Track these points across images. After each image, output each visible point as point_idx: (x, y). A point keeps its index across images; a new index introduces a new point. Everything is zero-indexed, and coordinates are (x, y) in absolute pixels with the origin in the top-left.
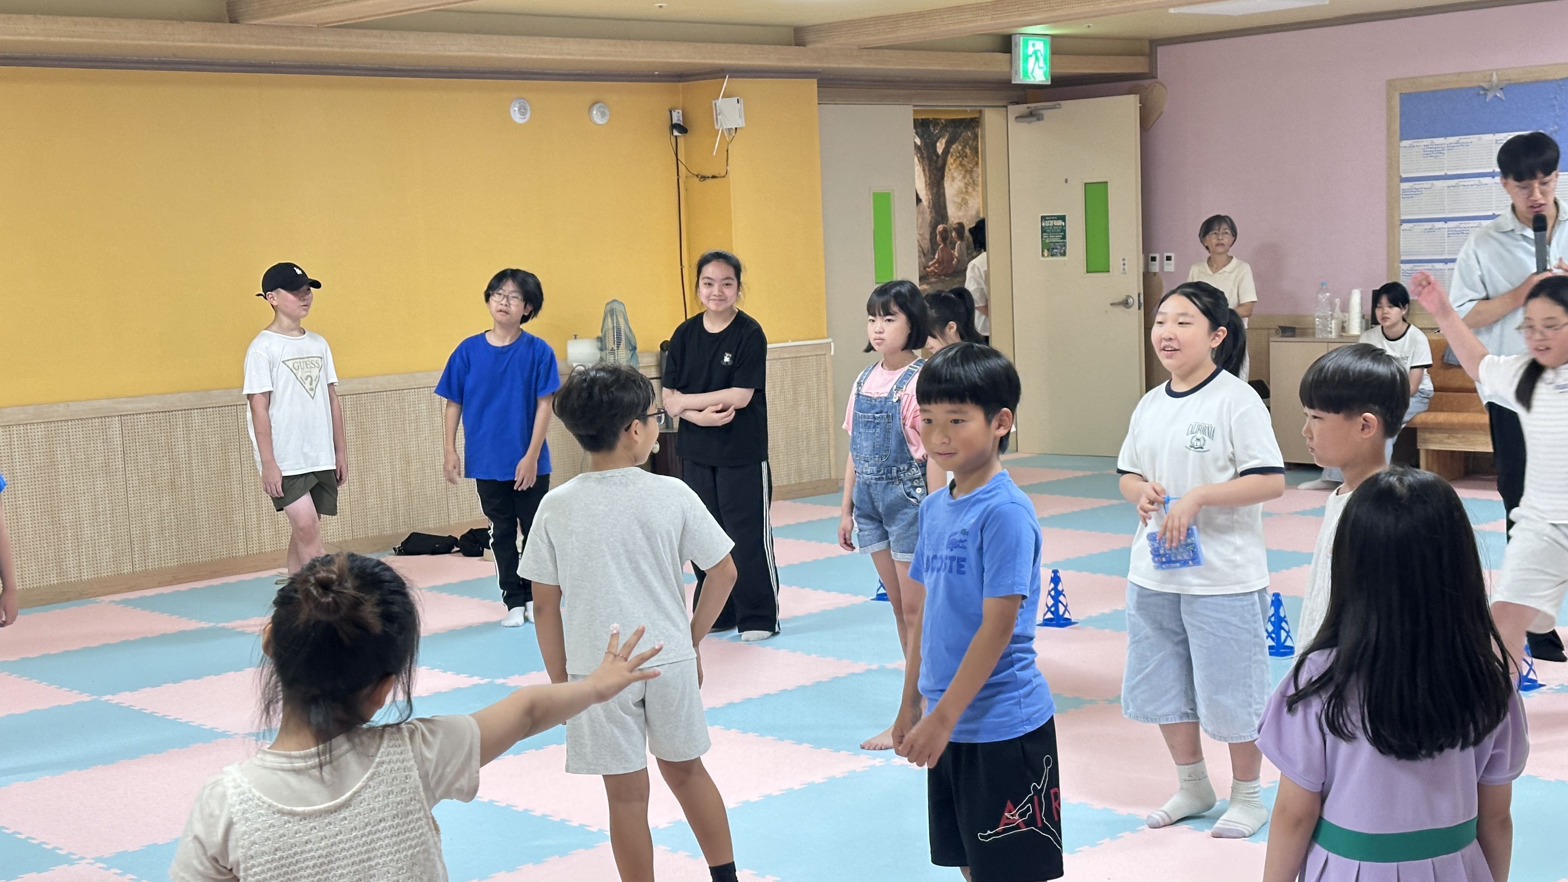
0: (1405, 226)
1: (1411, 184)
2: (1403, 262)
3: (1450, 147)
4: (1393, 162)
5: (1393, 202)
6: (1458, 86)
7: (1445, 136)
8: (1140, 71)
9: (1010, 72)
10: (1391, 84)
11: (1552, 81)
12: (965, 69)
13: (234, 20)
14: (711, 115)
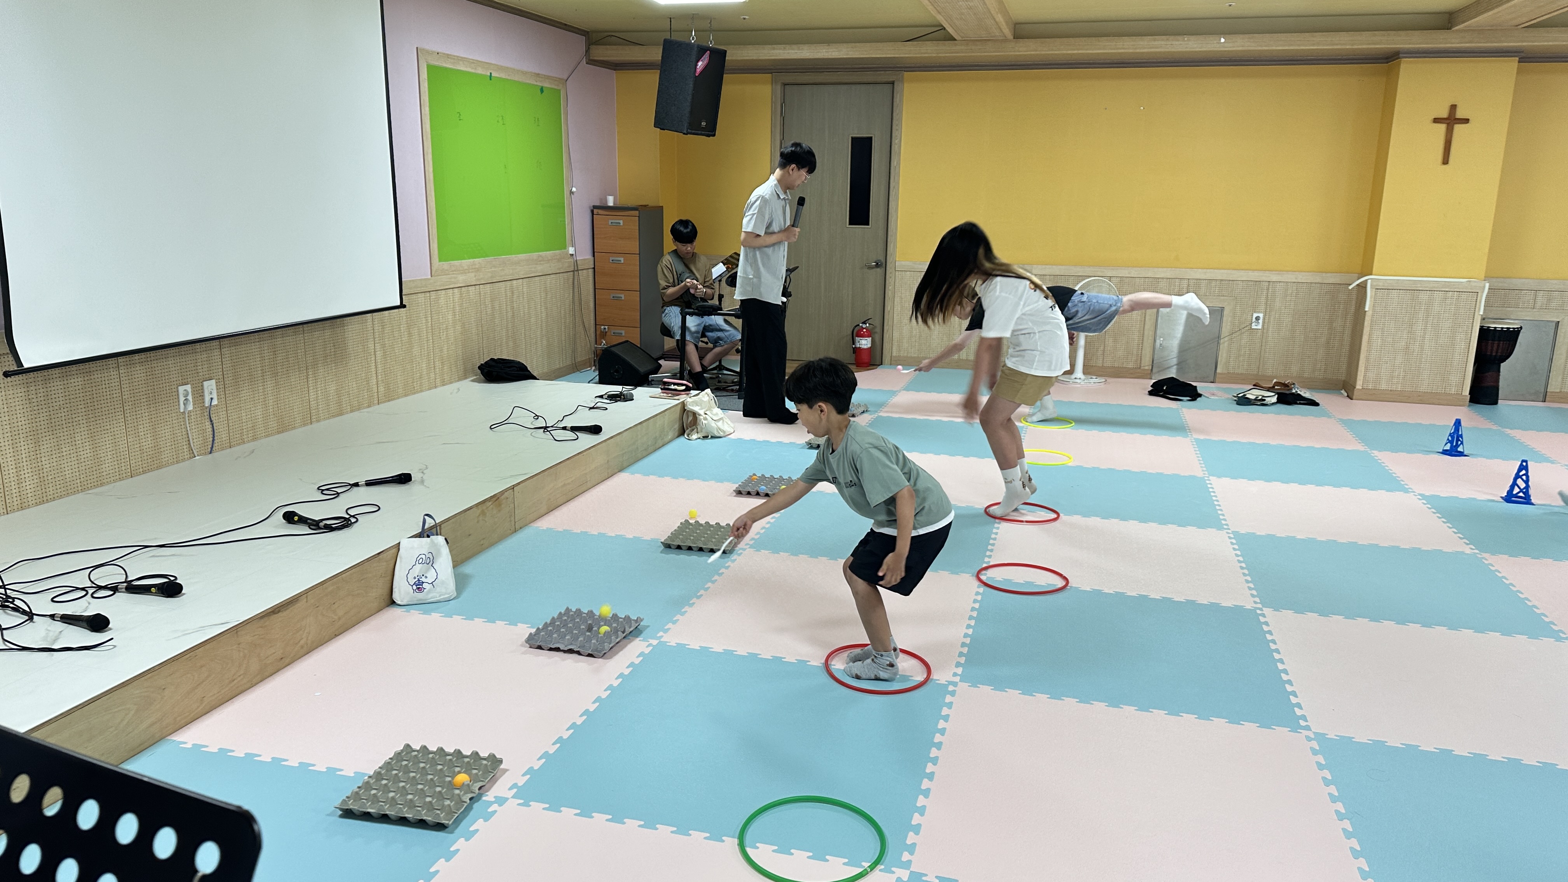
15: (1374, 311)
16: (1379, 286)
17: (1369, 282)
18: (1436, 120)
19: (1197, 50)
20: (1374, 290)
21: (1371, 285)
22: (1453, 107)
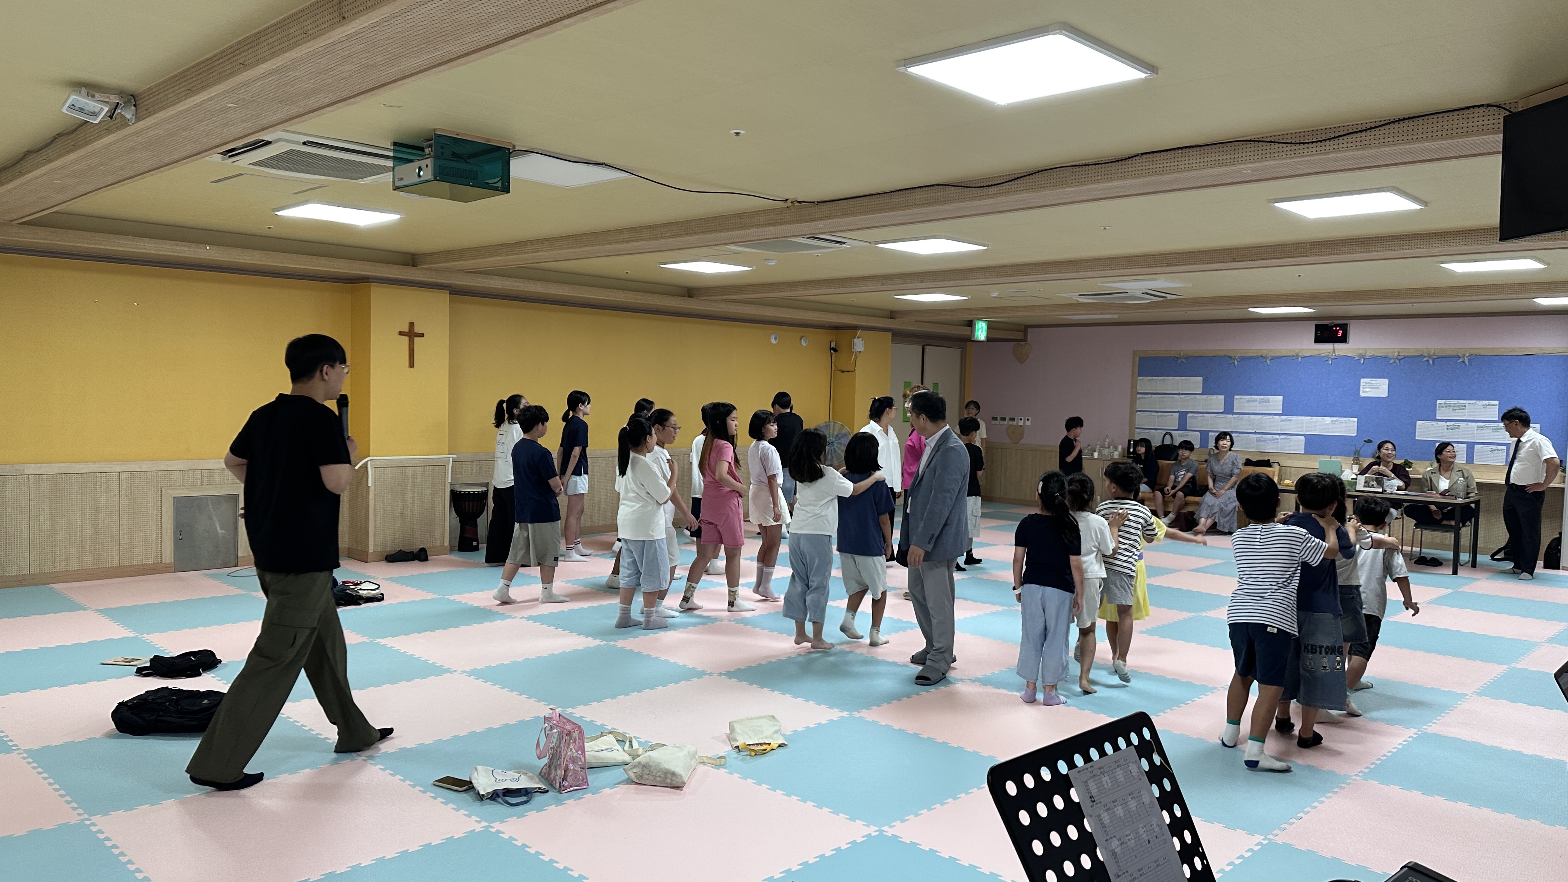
0: (1138, 413)
1: (1142, 395)
2: (1137, 428)
3: (1160, 381)
4: (1134, 386)
5: (1133, 402)
6: (1165, 355)
7: (1158, 376)
8: (1020, 338)
9: (971, 335)
10: (1134, 352)
11: (1207, 357)
12: (954, 333)
13: (690, 296)
14: (851, 345)
15: (375, 486)
16: (377, 465)
17: (369, 462)
18: (401, 333)
19: (219, 259)
20: (374, 469)
21: (371, 465)
22: (412, 325)
